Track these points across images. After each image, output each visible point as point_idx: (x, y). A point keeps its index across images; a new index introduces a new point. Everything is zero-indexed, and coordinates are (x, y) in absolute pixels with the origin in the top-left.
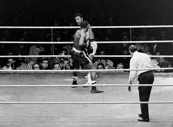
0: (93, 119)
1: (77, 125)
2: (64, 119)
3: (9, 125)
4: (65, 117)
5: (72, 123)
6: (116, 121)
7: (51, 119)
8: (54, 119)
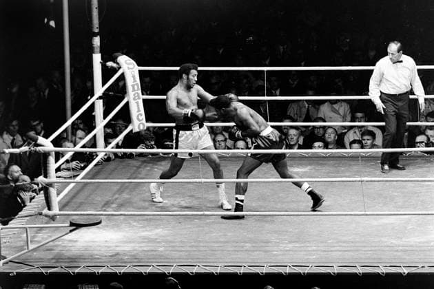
0: (344, 245)
1: (314, 257)
2: (290, 245)
3: (185, 257)
4: (290, 242)
5: (305, 253)
6: (387, 249)
7: (264, 245)
8: (270, 244)
